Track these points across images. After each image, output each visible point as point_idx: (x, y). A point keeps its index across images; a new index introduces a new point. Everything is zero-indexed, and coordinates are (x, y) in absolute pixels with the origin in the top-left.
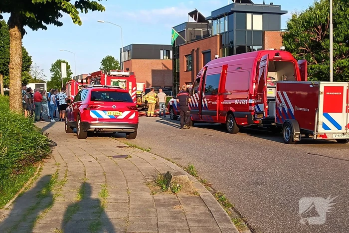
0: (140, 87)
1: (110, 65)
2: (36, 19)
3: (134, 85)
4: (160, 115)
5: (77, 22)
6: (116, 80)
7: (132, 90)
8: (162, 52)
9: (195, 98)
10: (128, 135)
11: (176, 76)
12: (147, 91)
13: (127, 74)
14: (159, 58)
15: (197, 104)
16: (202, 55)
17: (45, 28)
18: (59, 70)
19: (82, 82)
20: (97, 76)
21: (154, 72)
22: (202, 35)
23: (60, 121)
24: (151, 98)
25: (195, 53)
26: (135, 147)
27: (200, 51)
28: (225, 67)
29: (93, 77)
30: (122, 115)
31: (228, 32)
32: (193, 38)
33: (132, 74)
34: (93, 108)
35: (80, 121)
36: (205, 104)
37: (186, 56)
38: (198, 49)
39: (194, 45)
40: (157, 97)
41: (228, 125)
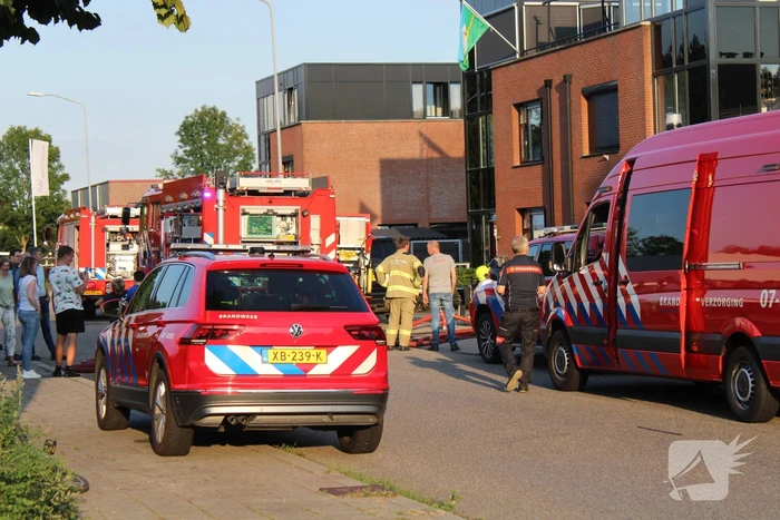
0: (353, 232)
1: (213, 145)
2: (13, 10)
3: (330, 227)
4: (432, 343)
5: (172, 18)
6: (259, 209)
7: (322, 246)
8: (417, 90)
9: (590, 281)
10: (346, 439)
11: (481, 186)
12: (380, 249)
13: (302, 184)
14: (408, 114)
15: (599, 303)
16: (584, 103)
17: (32, 36)
18: (17, 166)
19: (126, 218)
20: (184, 196)
21: (390, 169)
22: (579, 23)
23: (57, 374)
24: (397, 275)
25: (555, 96)
26: (393, 491)
27: (576, 88)
28: (707, 162)
29: (169, 198)
30: (330, 361)
31: (686, 12)
32: (544, 38)
33: (321, 184)
34: (215, 335)
35: (162, 389)
36: (629, 306)
37: (519, 106)
38: (567, 79)
39: (552, 67)
40: (421, 272)
41: (734, 388)
